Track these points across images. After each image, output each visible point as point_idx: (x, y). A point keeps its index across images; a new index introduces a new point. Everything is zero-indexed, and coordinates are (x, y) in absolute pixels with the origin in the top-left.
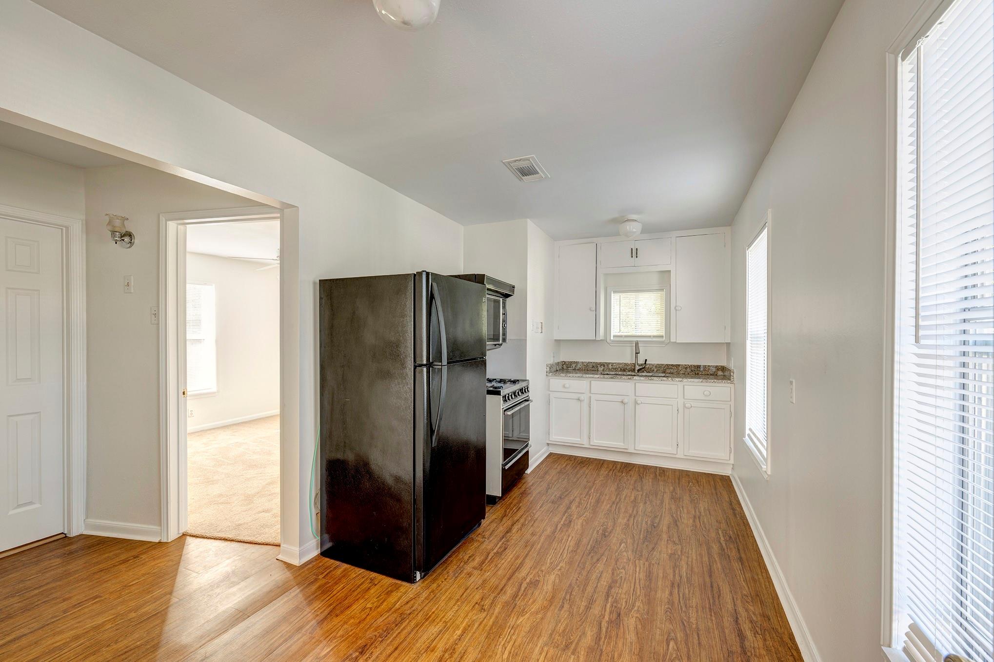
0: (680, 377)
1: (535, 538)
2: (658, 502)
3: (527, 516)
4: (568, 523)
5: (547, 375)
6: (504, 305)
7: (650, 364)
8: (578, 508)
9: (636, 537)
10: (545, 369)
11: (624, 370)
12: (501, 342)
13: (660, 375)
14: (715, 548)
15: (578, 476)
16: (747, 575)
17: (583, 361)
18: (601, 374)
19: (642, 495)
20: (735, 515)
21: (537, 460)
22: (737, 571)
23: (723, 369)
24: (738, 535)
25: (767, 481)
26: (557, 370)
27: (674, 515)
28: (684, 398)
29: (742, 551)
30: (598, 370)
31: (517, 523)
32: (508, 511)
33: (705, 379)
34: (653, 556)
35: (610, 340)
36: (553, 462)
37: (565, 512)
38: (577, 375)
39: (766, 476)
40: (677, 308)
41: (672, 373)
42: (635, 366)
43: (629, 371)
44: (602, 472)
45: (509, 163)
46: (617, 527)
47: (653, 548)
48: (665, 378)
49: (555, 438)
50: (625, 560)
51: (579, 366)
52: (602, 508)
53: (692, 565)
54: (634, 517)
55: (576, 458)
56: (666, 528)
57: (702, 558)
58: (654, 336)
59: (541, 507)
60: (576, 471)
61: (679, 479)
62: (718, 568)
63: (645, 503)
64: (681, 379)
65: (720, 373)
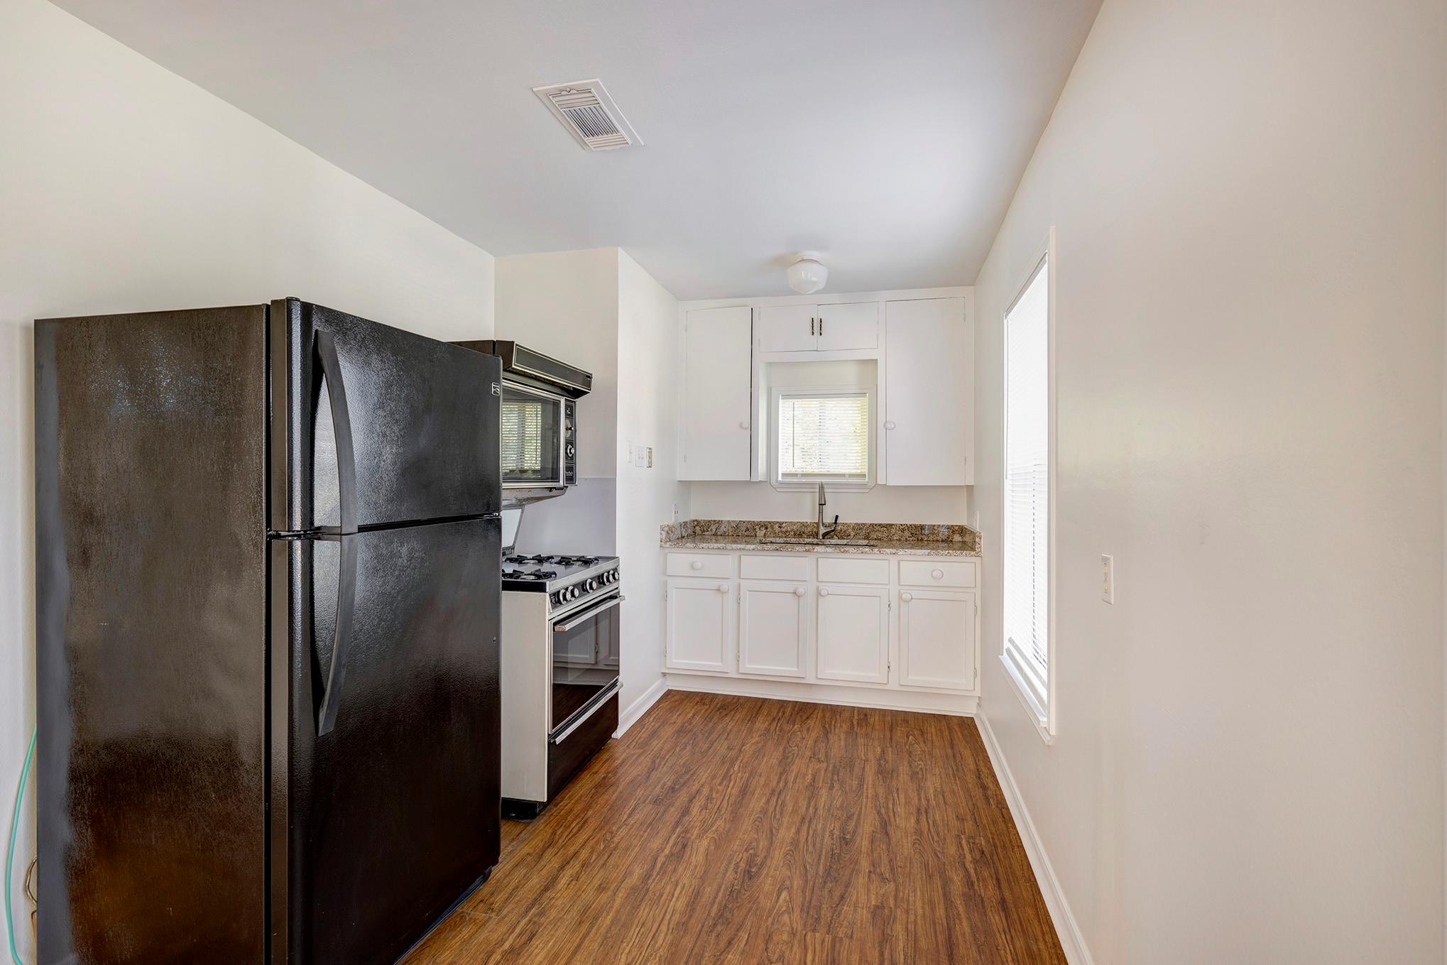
0: (893, 547)
1: (604, 897)
2: (855, 783)
3: (597, 843)
4: (680, 851)
5: (661, 546)
6: (571, 411)
7: (843, 524)
8: (704, 811)
9: (811, 872)
10: (657, 535)
11: (800, 535)
12: (561, 483)
13: (861, 542)
14: (957, 879)
15: (714, 735)
16: (1018, 945)
17: (731, 519)
18: (761, 543)
19: (826, 770)
20: (987, 799)
21: (636, 710)
22: (998, 934)
23: (962, 530)
24: (995, 846)
25: (1049, 746)
26: (683, 537)
27: (883, 811)
28: (899, 582)
29: (1004, 884)
30: (756, 536)
31: (571, 863)
32: (559, 832)
33: (934, 549)
34: (842, 918)
35: (777, 481)
36: (670, 709)
37: (677, 823)
38: (716, 545)
39: (1046, 738)
40: (888, 426)
41: (880, 539)
42: (818, 527)
43: (809, 536)
44: (758, 725)
45: (547, 94)
46: (774, 849)
47: (842, 897)
48: (867, 549)
49: (678, 661)
50: (785, 937)
51: (723, 529)
52: (751, 806)
53: (916, 933)
54: (810, 822)
55: (714, 696)
56: (867, 843)
57: (933, 910)
58: (851, 475)
59: (629, 816)
60: (710, 725)
61: (891, 731)
62: (964, 934)
63: (832, 787)
64: (894, 551)
65: (957, 538)
